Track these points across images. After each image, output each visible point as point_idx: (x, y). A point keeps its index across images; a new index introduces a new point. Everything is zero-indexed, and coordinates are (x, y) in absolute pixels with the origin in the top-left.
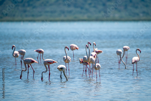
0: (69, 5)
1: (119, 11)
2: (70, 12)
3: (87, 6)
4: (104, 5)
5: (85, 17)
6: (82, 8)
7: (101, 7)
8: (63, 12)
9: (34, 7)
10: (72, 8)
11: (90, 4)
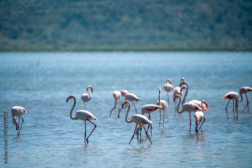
0: (161, 29)
1: (234, 37)
2: (163, 38)
3: (187, 30)
4: (212, 28)
5: (185, 45)
6: (180, 32)
7: (207, 31)
8: (153, 38)
9: (112, 31)
10: (166, 33)
11: (191, 27)
